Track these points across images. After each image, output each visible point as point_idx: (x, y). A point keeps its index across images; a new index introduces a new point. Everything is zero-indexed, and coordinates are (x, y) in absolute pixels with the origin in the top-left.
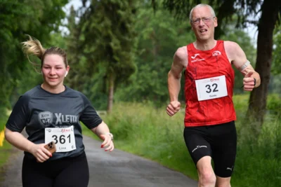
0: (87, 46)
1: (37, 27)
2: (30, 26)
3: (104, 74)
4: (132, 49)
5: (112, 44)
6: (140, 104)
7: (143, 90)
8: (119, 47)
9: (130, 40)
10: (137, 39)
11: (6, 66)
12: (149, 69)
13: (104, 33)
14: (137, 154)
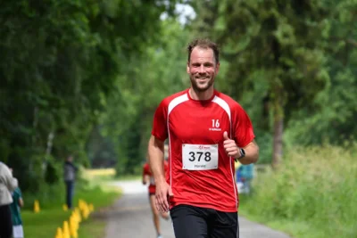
0: (229, 40)
1: (135, 10)
2: (121, 5)
3: (264, 94)
4: (318, 42)
5: (278, 34)
6: (336, 150)
7: (343, 120)
8: (292, 40)
9: (314, 24)
11: (78, 89)
12: (352, 80)
13: (264, 14)
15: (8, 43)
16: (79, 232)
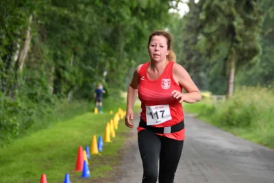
0: (207, 25)
2: (149, 3)
3: (225, 56)
5: (235, 24)
7: (267, 73)
8: (242, 27)
9: (256, 18)
10: (263, 18)
14: (261, 143)
15: (87, 20)
16: (119, 125)
